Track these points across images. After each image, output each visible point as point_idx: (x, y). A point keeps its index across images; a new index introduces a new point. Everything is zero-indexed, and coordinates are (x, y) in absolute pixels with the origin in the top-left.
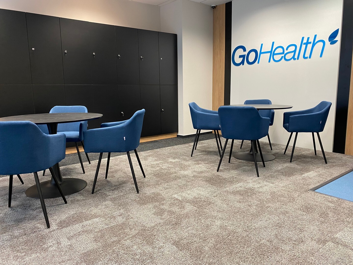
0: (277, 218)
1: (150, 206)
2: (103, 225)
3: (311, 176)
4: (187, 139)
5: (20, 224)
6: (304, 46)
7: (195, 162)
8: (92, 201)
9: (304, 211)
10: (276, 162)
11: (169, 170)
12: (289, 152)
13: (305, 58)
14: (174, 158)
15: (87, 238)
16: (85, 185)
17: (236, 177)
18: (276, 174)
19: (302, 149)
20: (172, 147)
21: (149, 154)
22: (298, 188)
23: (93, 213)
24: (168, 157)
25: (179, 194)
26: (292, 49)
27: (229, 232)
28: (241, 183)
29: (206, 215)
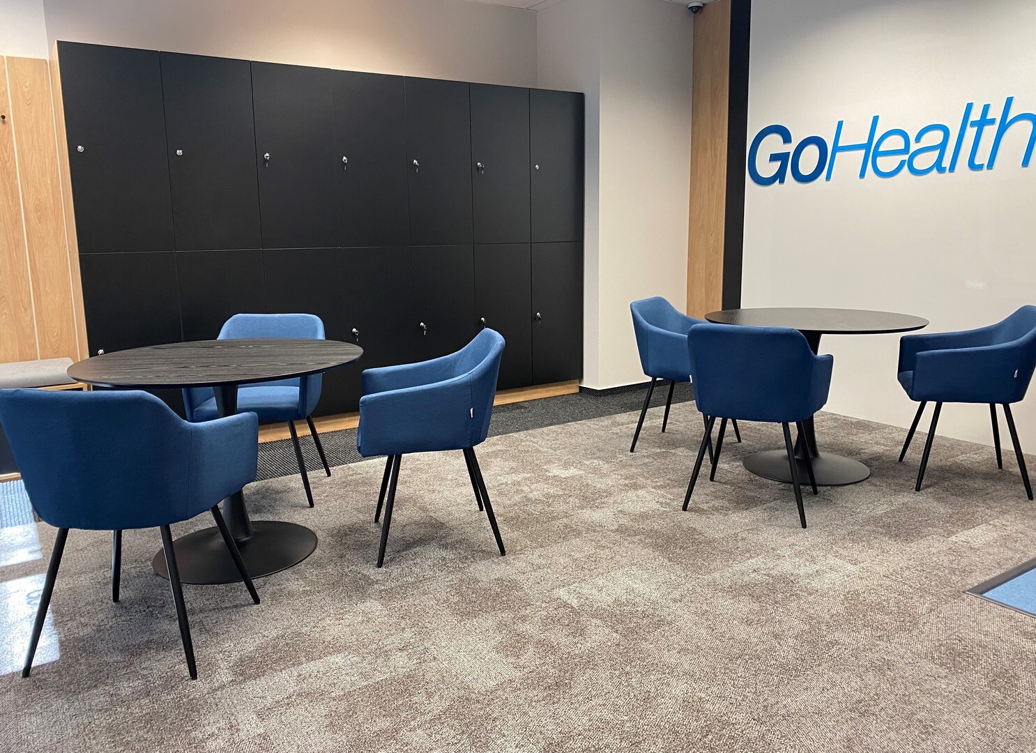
0: (856, 683)
1: (489, 622)
2: (353, 679)
3: (977, 543)
4: (608, 399)
5: (136, 660)
6: (971, 132)
7: (627, 482)
8: (328, 599)
9: (942, 665)
10: (872, 488)
11: (549, 506)
12: (915, 455)
13: (973, 166)
14: (566, 465)
15: (310, 715)
16: (313, 547)
17: (744, 535)
18: (867, 530)
19: (959, 443)
20: (561, 426)
21: (494, 448)
22: (933, 583)
23: (330, 638)
24: (549, 462)
25: (571, 587)
26: (935, 138)
27: (708, 722)
28: (759, 557)
29: (647, 661)
